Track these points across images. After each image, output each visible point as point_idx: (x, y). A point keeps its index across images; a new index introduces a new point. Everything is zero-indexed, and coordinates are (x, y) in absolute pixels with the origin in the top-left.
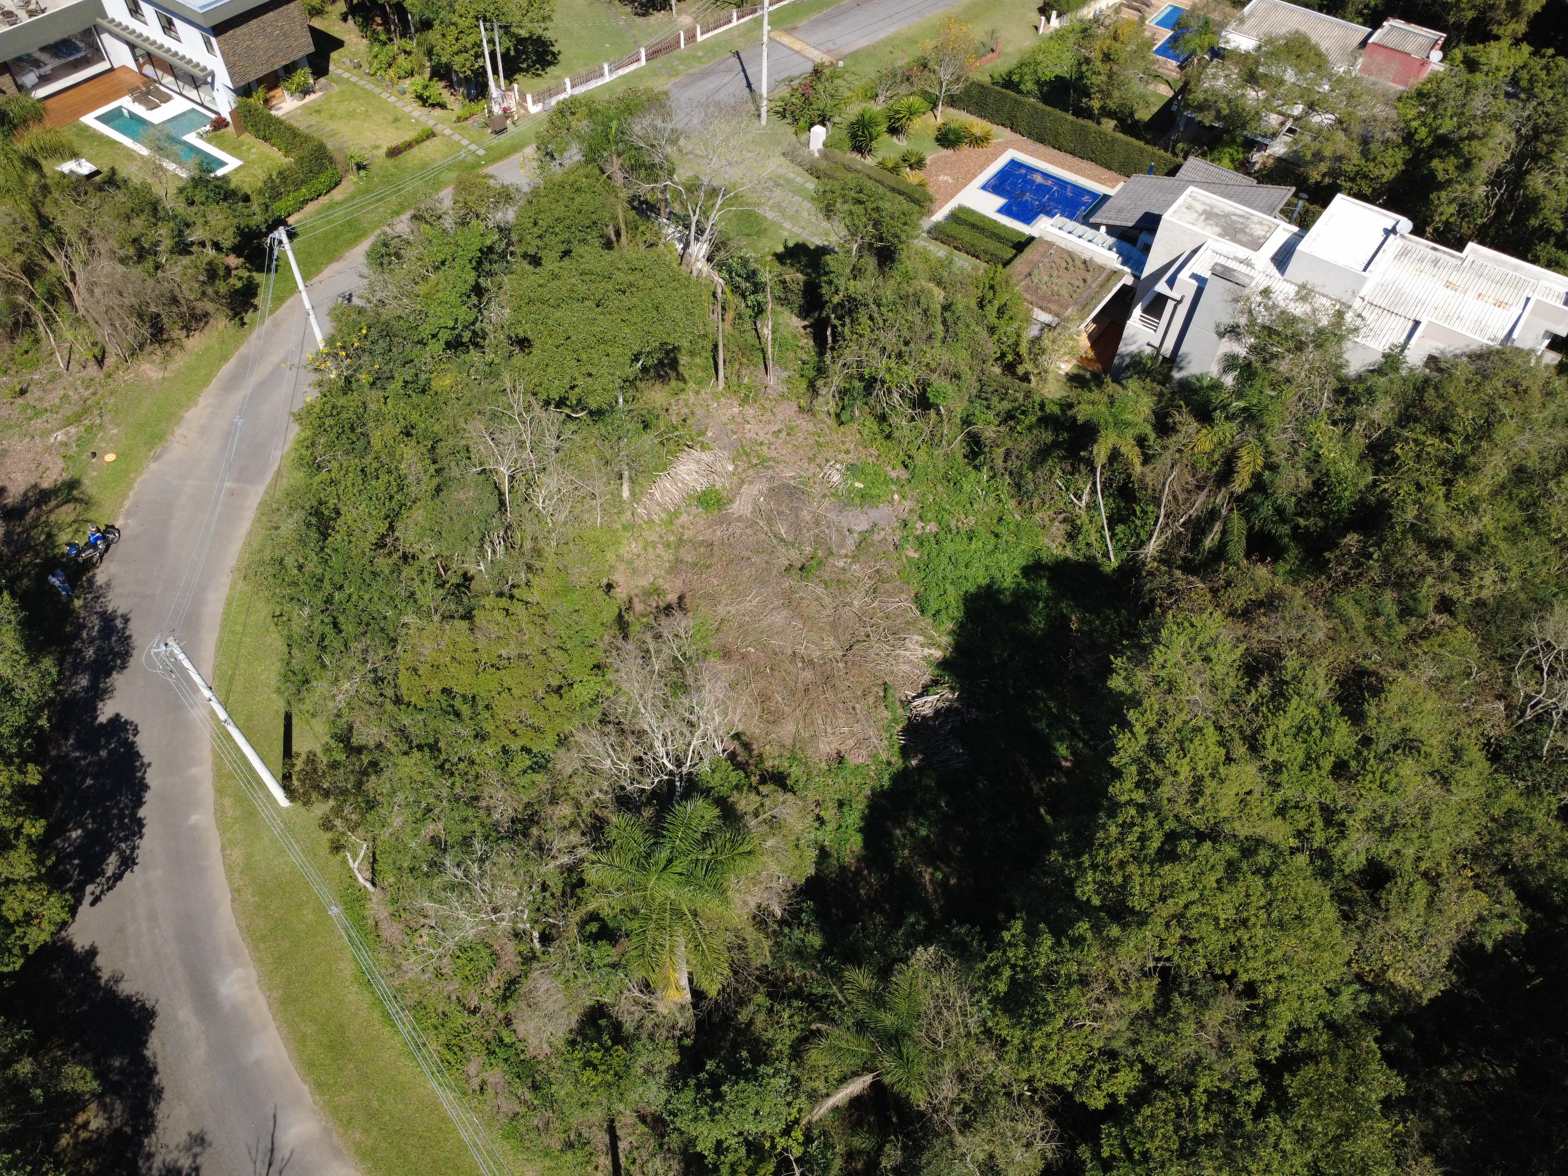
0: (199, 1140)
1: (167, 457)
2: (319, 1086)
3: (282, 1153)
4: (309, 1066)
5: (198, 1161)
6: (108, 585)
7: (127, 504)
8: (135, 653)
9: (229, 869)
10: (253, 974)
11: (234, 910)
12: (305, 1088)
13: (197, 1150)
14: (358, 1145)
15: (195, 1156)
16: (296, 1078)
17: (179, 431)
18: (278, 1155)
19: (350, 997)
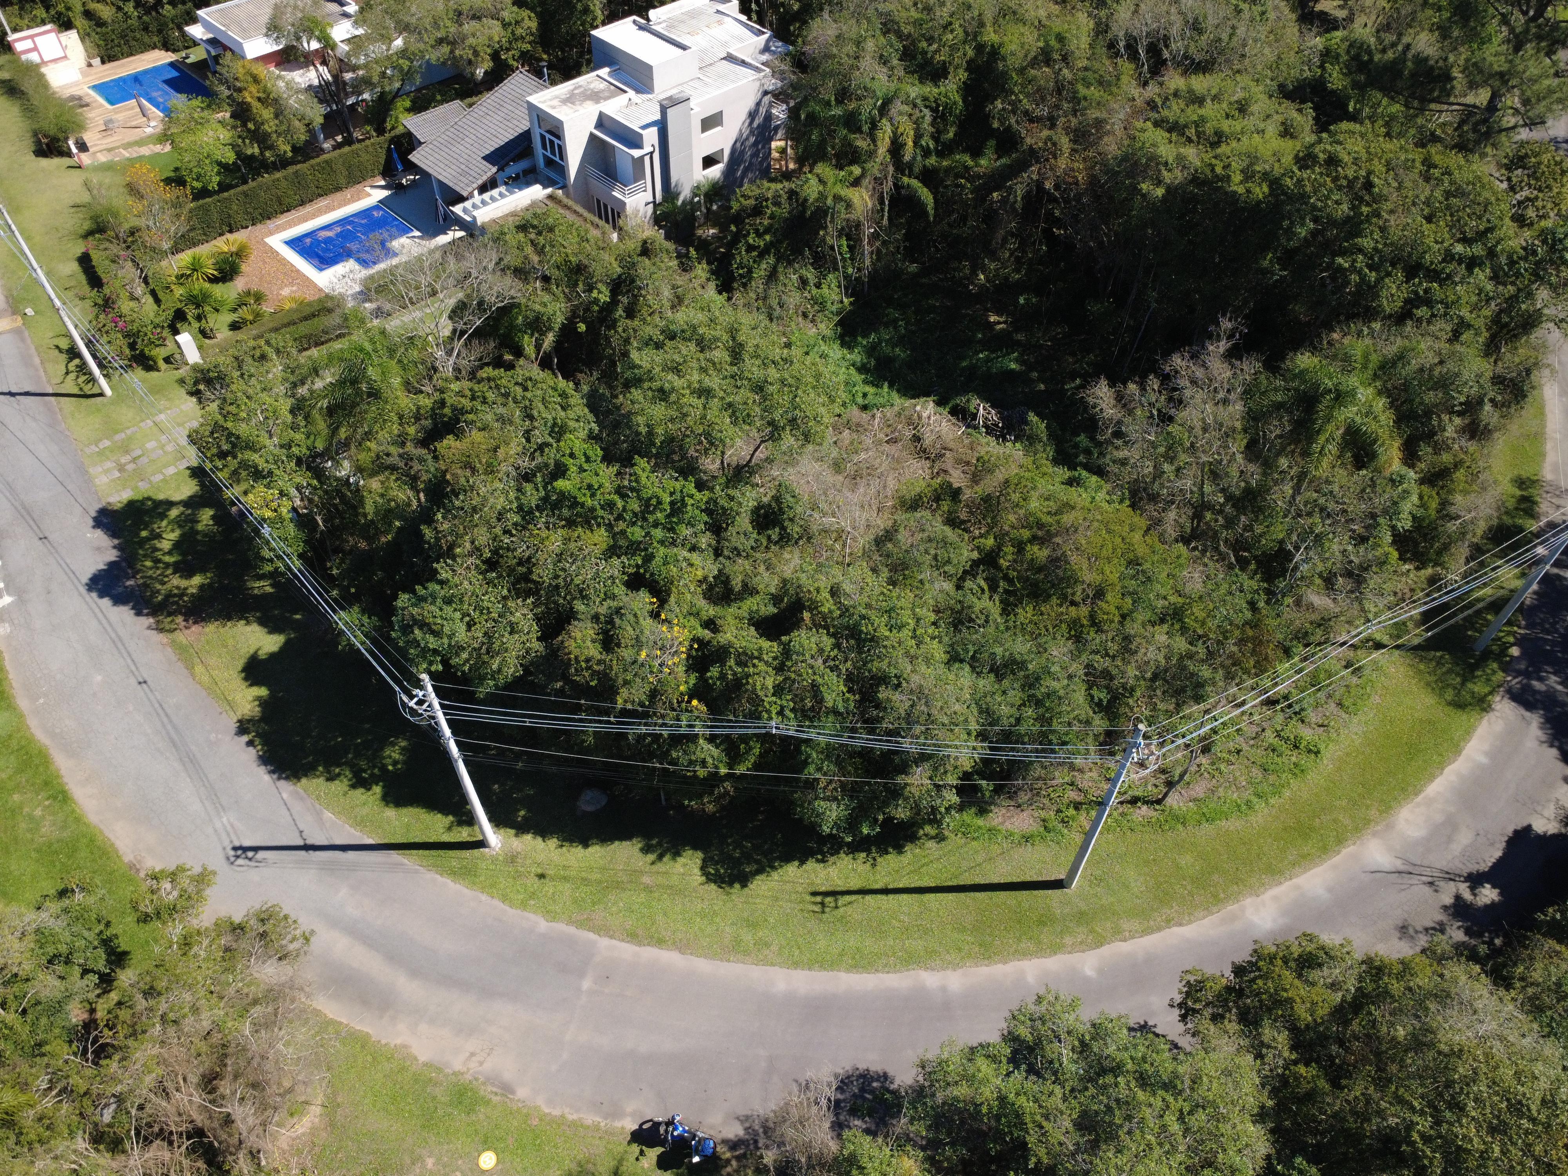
0: (1403, 930)
1: (508, 1076)
2: (1340, 841)
3: (1399, 865)
4: (1325, 850)
5: (1420, 929)
6: (744, 1119)
7: (591, 1118)
8: (862, 1066)
9: (1147, 931)
10: (1248, 902)
11: (1190, 922)
12: (1345, 852)
13: (1411, 931)
14: (1381, 812)
15: (1417, 932)
16: (1337, 859)
17: (457, 1064)
18: (1402, 868)
19: (1261, 820)
